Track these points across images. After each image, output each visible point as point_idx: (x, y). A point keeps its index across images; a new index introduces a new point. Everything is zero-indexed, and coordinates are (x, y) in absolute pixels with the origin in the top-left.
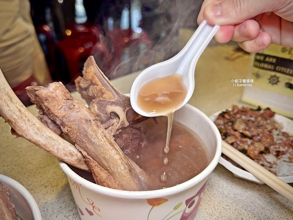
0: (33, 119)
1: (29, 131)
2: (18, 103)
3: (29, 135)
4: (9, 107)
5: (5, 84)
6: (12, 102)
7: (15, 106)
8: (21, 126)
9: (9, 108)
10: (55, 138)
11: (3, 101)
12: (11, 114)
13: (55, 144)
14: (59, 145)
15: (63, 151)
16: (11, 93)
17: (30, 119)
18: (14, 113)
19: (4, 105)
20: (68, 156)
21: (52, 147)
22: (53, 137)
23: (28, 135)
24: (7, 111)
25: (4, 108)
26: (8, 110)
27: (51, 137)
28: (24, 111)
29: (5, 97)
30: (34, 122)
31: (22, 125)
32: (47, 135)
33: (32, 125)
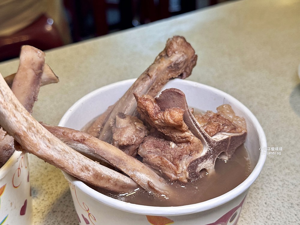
0: (42, 129)
1: (40, 145)
2: (23, 111)
3: (41, 150)
4: (16, 117)
5: (6, 88)
6: (17, 110)
7: (21, 115)
8: (31, 140)
9: (16, 119)
10: (68, 151)
11: (9, 111)
12: (19, 126)
13: (69, 158)
14: (73, 159)
15: (78, 166)
16: (15, 99)
17: (38, 129)
18: (22, 125)
19: (10, 116)
20: (84, 172)
21: (66, 162)
22: (66, 149)
23: (39, 150)
24: (14, 123)
25: (10, 119)
26: (16, 121)
27: (64, 150)
28: (31, 121)
29: (11, 106)
30: (44, 132)
31: (32, 138)
32: (59, 147)
33: (42, 137)
